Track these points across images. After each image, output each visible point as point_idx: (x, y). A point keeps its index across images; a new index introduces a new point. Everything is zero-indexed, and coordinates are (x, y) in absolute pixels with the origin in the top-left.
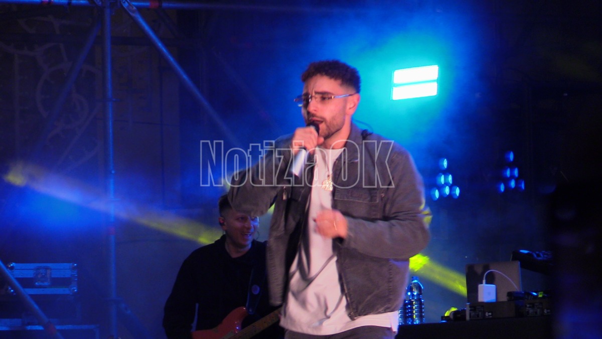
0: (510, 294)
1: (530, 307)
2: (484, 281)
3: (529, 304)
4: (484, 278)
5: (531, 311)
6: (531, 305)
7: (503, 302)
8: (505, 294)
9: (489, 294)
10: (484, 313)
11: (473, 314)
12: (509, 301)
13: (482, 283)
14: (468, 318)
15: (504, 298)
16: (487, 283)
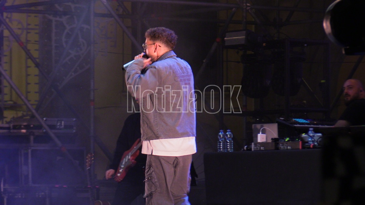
0: (272, 139)
1: (281, 145)
2: (261, 133)
3: (281, 144)
4: (261, 131)
5: (282, 147)
6: (282, 144)
7: (269, 143)
8: (270, 139)
9: (263, 138)
10: (260, 148)
11: (255, 148)
12: (272, 142)
13: (259, 133)
14: (253, 150)
15: (270, 141)
16: (262, 133)
